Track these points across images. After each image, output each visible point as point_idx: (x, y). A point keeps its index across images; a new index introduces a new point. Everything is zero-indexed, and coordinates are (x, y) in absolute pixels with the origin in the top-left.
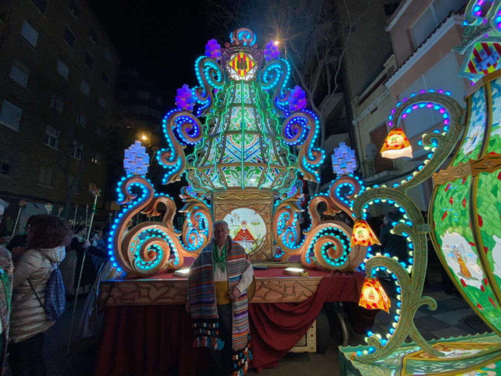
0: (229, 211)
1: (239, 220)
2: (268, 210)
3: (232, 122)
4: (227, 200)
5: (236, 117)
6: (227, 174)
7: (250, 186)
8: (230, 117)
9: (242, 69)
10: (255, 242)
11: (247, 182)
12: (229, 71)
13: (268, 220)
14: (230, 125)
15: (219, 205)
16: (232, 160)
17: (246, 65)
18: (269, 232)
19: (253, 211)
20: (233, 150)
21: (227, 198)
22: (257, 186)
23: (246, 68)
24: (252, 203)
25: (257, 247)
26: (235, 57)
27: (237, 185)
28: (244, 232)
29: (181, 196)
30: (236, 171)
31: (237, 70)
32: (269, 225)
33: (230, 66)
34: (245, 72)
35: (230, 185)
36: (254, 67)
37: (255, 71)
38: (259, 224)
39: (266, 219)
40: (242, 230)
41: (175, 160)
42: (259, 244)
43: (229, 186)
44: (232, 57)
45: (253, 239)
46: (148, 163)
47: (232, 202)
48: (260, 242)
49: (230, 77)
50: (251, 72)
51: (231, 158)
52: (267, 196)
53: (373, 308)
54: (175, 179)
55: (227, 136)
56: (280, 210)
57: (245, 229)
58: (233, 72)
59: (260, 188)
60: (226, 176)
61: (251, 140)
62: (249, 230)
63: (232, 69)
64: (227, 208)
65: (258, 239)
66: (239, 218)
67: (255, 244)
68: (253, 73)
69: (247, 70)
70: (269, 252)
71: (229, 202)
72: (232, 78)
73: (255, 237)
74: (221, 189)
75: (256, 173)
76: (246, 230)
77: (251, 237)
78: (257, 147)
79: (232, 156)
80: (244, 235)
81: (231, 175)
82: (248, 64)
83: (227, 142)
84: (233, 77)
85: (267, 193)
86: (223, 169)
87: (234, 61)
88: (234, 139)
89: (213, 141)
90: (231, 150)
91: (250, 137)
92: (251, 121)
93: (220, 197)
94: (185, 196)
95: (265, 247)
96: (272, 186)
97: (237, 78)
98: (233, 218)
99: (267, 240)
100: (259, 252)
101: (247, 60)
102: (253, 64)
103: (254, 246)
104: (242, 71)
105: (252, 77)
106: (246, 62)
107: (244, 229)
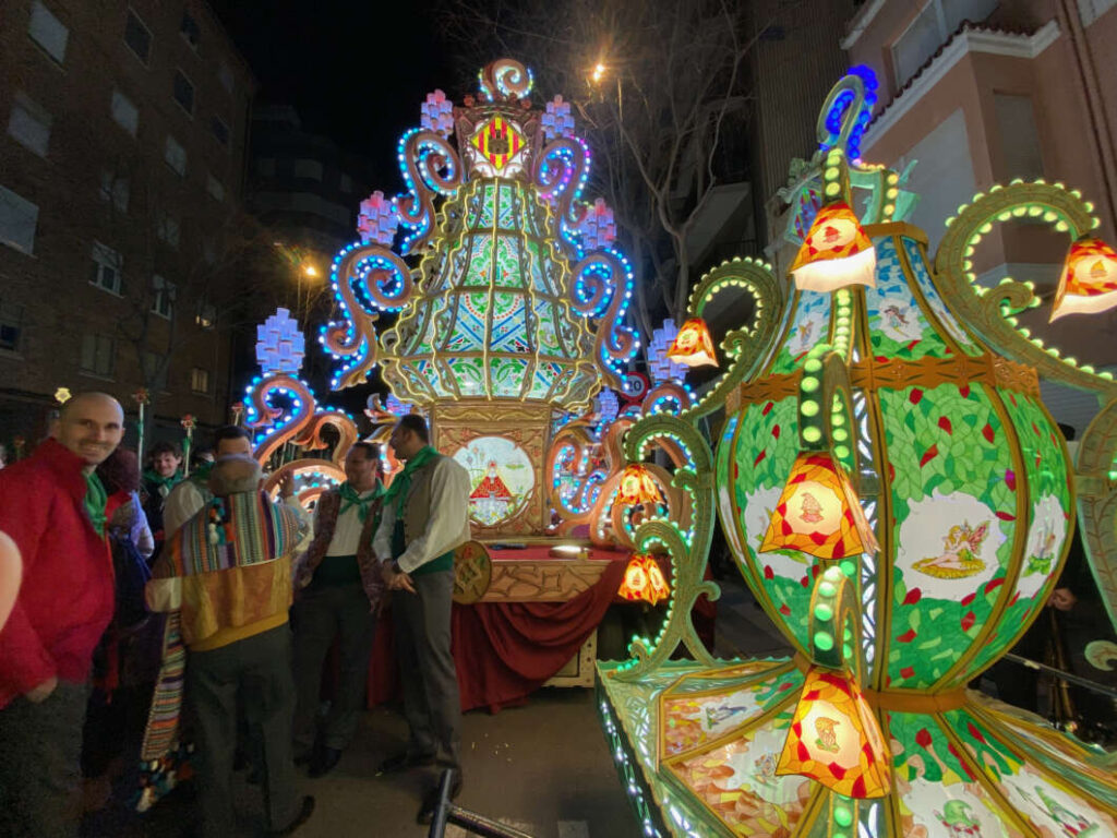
0: (464, 442)
1: (482, 460)
2: (538, 441)
3: (473, 266)
4: (461, 421)
5: (481, 255)
6: (458, 371)
7: (503, 394)
8: (469, 256)
9: (498, 152)
10: (513, 500)
11: (497, 388)
12: (472, 155)
13: (539, 460)
14: (469, 273)
15: (446, 430)
16: (467, 344)
17: (507, 145)
18: (540, 481)
19: (511, 444)
20: (471, 323)
21: (460, 417)
22: (518, 395)
23: (507, 150)
24: (509, 427)
25: (516, 510)
26: (484, 127)
27: (478, 393)
28: (492, 482)
29: (368, 413)
30: (475, 365)
31: (487, 154)
32: (539, 471)
33: (473, 147)
34: (504, 159)
35: (466, 393)
36: (524, 148)
37: (524, 157)
38: (521, 466)
39: (535, 459)
40: (488, 478)
41: (355, 343)
42: (519, 504)
43: (463, 394)
44: (479, 127)
45: (508, 495)
46: (302, 351)
47: (472, 426)
48: (521, 501)
49: (472, 170)
50: (518, 159)
51: (466, 340)
52: (537, 415)
53: (636, 597)
54: (356, 379)
55: (462, 296)
56: (560, 441)
57: (494, 476)
58: (479, 158)
59: (523, 400)
60: (457, 375)
61: (508, 305)
62: (500, 477)
63: (478, 153)
64: (461, 437)
65: (517, 495)
66: (483, 455)
67: (512, 505)
68: (520, 162)
69: (510, 155)
70: (538, 518)
71: (463, 425)
72: (477, 172)
73: (513, 492)
74: (448, 400)
75: (514, 371)
76: (497, 479)
77: (506, 490)
78: (519, 319)
79: (468, 336)
80: (491, 488)
81: (466, 373)
82: (511, 141)
83: (460, 309)
84: (479, 168)
85: (538, 409)
86: (450, 362)
87: (482, 136)
88: (476, 304)
89: (434, 304)
90: (467, 324)
91: (505, 299)
92: (510, 266)
93: (447, 414)
94: (376, 413)
95: (531, 509)
96: (549, 396)
97: (489, 172)
98: (472, 456)
99: (535, 498)
100: (520, 519)
101: (510, 133)
102: (521, 143)
103: (510, 508)
104: (499, 158)
105: (518, 169)
106: (506, 138)
107: (492, 476)
